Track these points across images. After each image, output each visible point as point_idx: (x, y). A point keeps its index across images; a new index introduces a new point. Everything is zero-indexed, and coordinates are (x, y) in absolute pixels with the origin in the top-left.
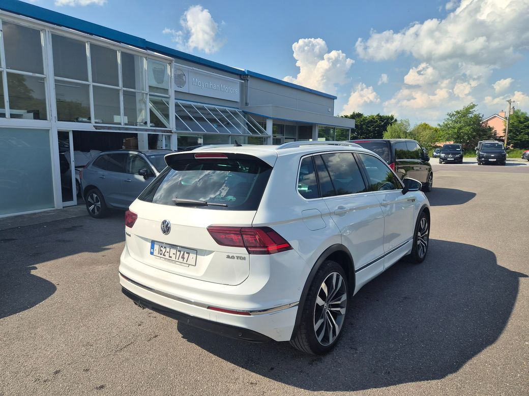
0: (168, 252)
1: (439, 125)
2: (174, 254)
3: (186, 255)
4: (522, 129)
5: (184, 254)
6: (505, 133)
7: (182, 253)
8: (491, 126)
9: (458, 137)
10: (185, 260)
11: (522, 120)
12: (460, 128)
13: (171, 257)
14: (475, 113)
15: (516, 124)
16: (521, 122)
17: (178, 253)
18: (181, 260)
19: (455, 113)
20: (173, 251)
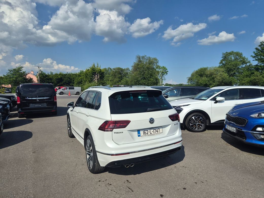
0: (149, 132)
1: (4, 75)
2: (153, 131)
3: (158, 130)
4: (45, 80)
5: (157, 130)
6: (38, 81)
7: (156, 130)
8: (31, 78)
9: (16, 82)
10: (158, 132)
11: (44, 76)
12: (16, 78)
13: (151, 133)
14: (23, 71)
15: (42, 77)
16: (44, 77)
17: (155, 130)
18: (156, 133)
19: (12, 70)
20: (152, 130)
